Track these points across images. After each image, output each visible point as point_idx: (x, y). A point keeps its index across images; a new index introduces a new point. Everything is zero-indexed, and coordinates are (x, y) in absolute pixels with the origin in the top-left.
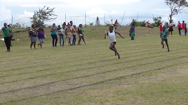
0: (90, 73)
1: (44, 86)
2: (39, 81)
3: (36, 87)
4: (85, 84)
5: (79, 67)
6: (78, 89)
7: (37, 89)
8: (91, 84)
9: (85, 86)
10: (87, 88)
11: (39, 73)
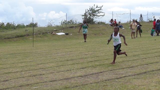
0: (134, 65)
1: (93, 75)
2: (89, 71)
3: (87, 76)
4: (130, 74)
5: (125, 59)
6: (124, 78)
7: (88, 78)
8: (135, 74)
9: (130, 76)
10: (132, 78)
11: (89, 64)
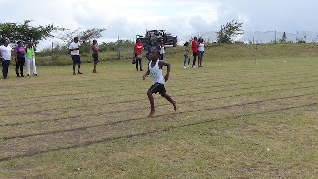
1: (253, 105)
5: (283, 87)
7: (248, 108)
8: (303, 105)
10: (302, 109)
11: (242, 91)
